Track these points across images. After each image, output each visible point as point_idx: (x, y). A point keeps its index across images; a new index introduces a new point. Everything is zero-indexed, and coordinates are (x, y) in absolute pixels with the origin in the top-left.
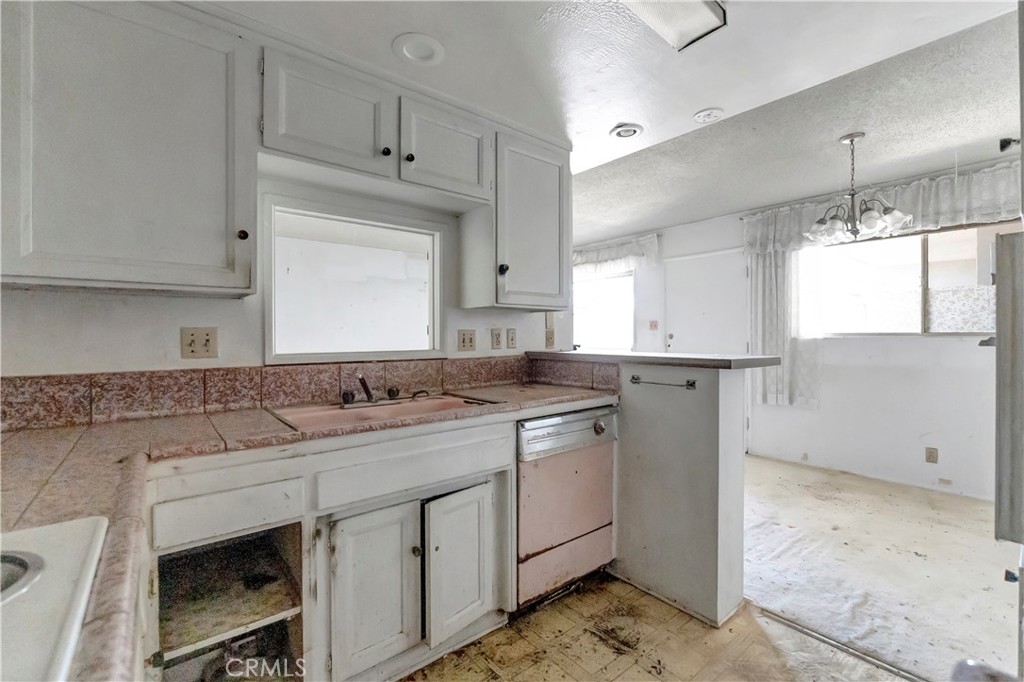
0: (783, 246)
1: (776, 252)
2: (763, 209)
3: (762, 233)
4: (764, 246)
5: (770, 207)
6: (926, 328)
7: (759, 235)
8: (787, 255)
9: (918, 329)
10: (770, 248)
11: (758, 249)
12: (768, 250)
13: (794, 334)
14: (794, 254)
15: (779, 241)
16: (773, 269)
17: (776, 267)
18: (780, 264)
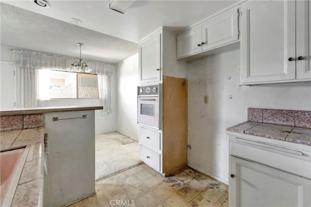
0: (34, 66)
1: (30, 68)
2: (24, 50)
3: (23, 59)
4: (25, 64)
5: (28, 50)
6: (77, 97)
7: (22, 60)
8: (36, 70)
9: (76, 97)
10: (28, 66)
11: (21, 65)
12: (27, 67)
13: (37, 99)
14: (38, 70)
15: (32, 64)
16: (29, 74)
17: (31, 73)
18: (32, 72)
